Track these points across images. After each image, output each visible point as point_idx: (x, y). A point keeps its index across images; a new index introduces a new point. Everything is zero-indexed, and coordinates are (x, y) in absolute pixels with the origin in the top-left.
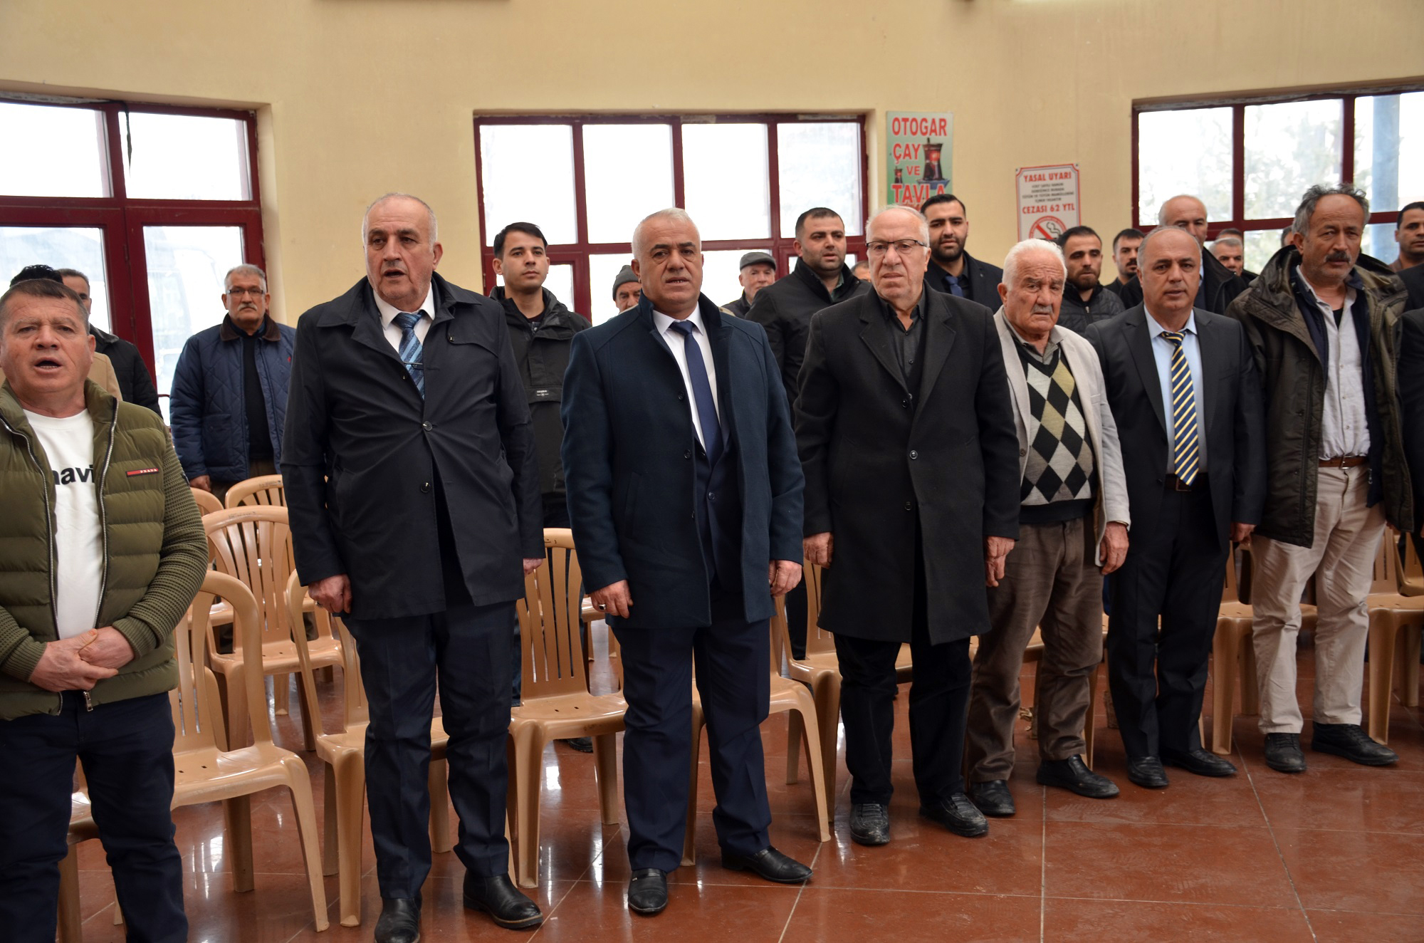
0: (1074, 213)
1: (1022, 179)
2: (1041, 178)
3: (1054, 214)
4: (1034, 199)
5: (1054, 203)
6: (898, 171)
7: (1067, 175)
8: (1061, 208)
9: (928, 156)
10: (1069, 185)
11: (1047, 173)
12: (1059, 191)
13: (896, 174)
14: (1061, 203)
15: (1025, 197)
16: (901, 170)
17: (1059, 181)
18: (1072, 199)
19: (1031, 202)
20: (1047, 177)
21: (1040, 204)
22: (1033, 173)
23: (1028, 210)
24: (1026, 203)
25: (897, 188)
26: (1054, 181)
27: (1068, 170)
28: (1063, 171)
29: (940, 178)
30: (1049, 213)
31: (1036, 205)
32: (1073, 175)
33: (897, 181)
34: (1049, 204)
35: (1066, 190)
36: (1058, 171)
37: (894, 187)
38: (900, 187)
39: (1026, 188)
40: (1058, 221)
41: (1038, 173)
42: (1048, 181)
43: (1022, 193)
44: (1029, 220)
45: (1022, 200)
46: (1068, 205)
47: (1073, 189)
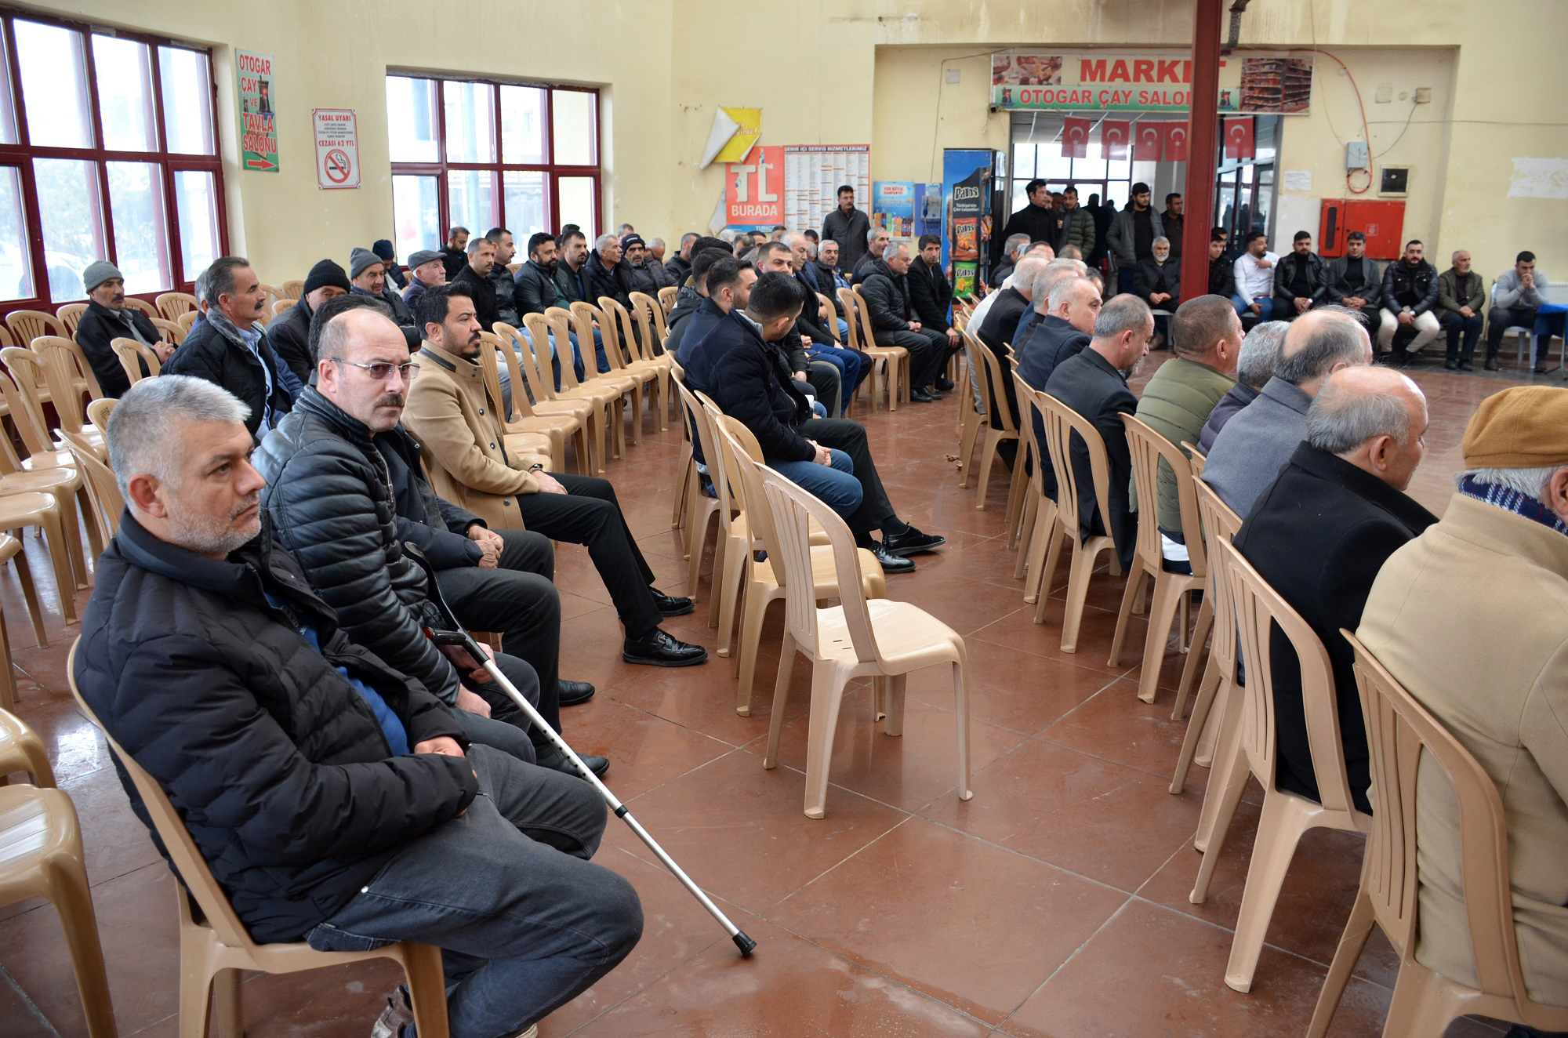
0: (354, 148)
1: (317, 118)
2: (330, 118)
3: (341, 148)
4: (326, 135)
5: (341, 139)
6: (245, 101)
7: (347, 118)
8: (345, 143)
9: (261, 92)
10: (350, 126)
11: (334, 114)
12: (343, 132)
13: (245, 104)
14: (345, 140)
15: (320, 132)
16: (247, 102)
17: (343, 122)
18: (351, 137)
19: (324, 137)
20: (334, 118)
21: (331, 139)
22: (324, 114)
23: (323, 143)
24: (321, 137)
25: (245, 116)
26: (339, 122)
27: (349, 114)
28: (346, 114)
29: (269, 111)
30: (337, 147)
31: (328, 139)
32: (352, 118)
33: (247, 110)
34: (337, 140)
35: (348, 130)
36: (342, 114)
39: (321, 125)
40: (344, 153)
41: (328, 114)
42: (335, 122)
43: (318, 130)
44: (324, 151)
45: (318, 135)
46: (349, 142)
47: (353, 130)
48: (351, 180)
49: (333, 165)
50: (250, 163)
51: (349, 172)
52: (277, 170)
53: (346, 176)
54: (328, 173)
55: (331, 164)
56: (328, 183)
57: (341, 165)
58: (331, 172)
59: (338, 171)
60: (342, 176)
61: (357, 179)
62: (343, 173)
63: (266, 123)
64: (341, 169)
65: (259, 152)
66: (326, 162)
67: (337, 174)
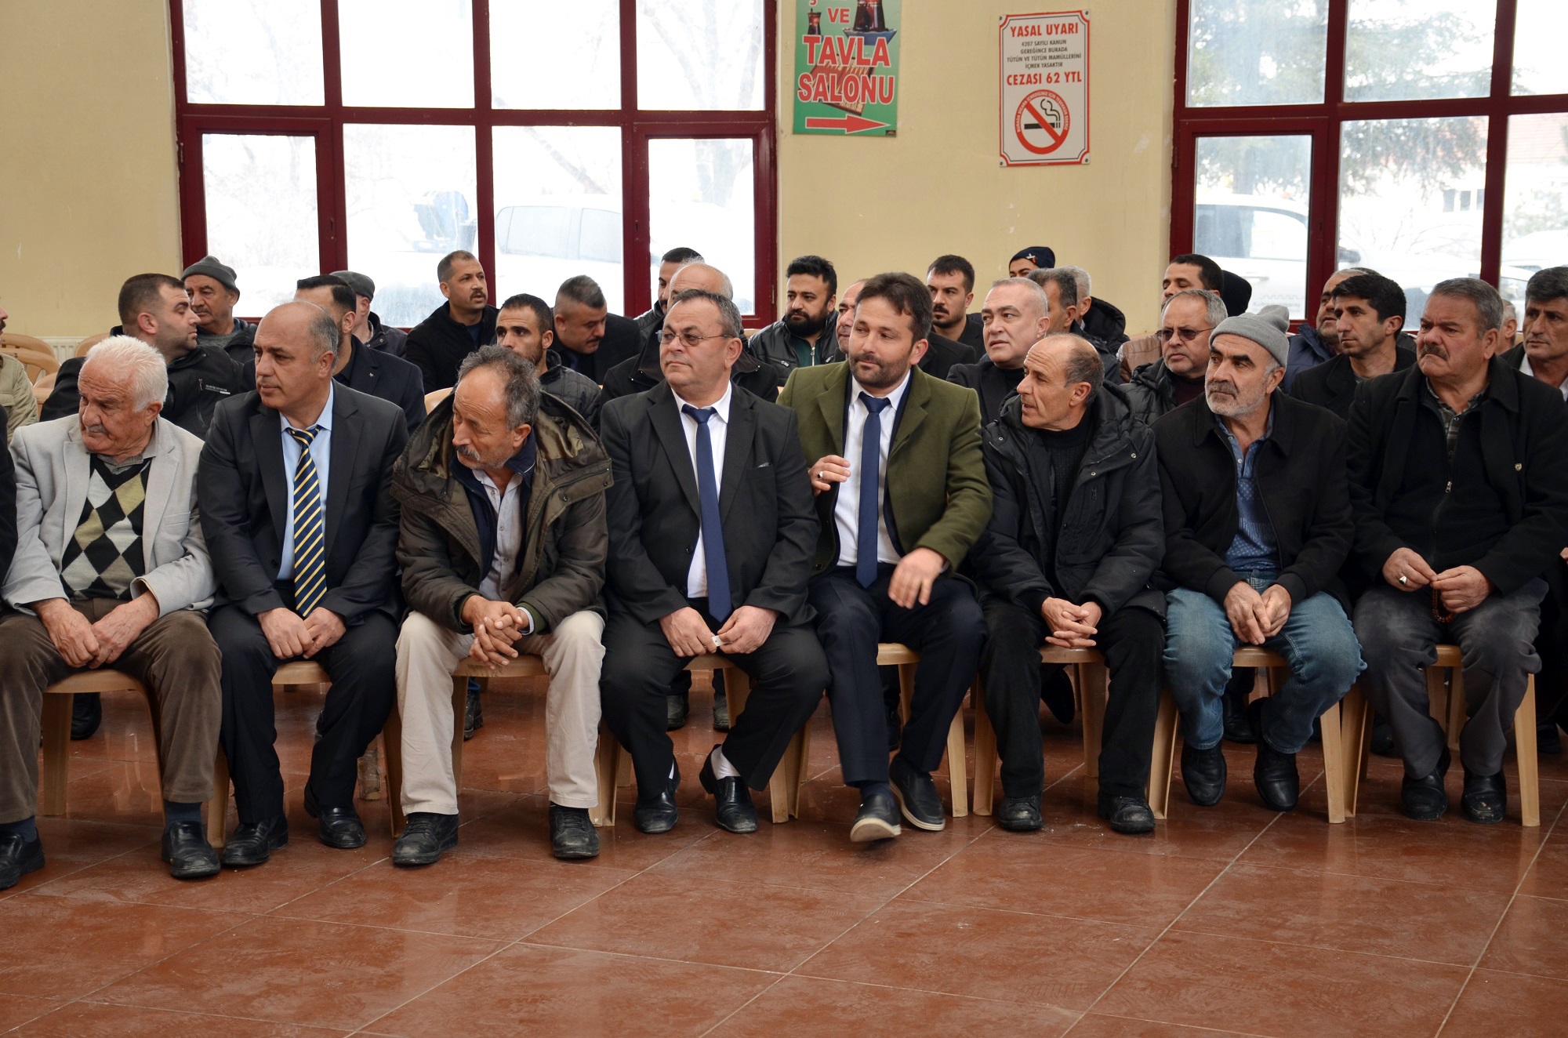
0: (1080, 87)
1: (1008, 32)
2: (1035, 31)
3: (1052, 87)
4: (1024, 63)
5: (1053, 70)
6: (814, 16)
7: (1071, 29)
8: (1062, 78)
10: (1075, 43)
11: (1043, 23)
12: (1059, 53)
13: (811, 20)
14: (1061, 71)
15: (1010, 60)
16: (819, 15)
17: (1060, 37)
18: (1078, 65)
19: (1019, 69)
20: (1043, 30)
21: (1032, 71)
22: (1023, 23)
23: (1014, 80)
24: (1011, 69)
25: (812, 41)
26: (1054, 37)
27: (1074, 20)
28: (1067, 21)
30: (1044, 85)
31: (1026, 72)
32: (1081, 27)
33: (812, 30)
34: (1044, 72)
35: (1070, 52)
36: (1060, 21)
37: (806, 39)
38: (817, 40)
39: (1014, 45)
40: (1057, 97)
41: (1030, 23)
42: (1045, 37)
43: (1006, 55)
44: (1015, 95)
45: (1007, 64)
46: (1072, 76)
47: (1081, 49)
48: (1070, 148)
49: (1034, 121)
50: (811, 123)
51: (1065, 133)
52: (891, 133)
53: (1059, 140)
54: (1020, 136)
55: (1028, 118)
56: (1019, 153)
57: (1050, 120)
58: (1028, 135)
59: (1042, 132)
60: (1051, 141)
61: (1081, 146)
62: (1053, 135)
63: (869, 52)
64: (1050, 128)
65: (843, 102)
66: (1018, 115)
67: (1040, 138)
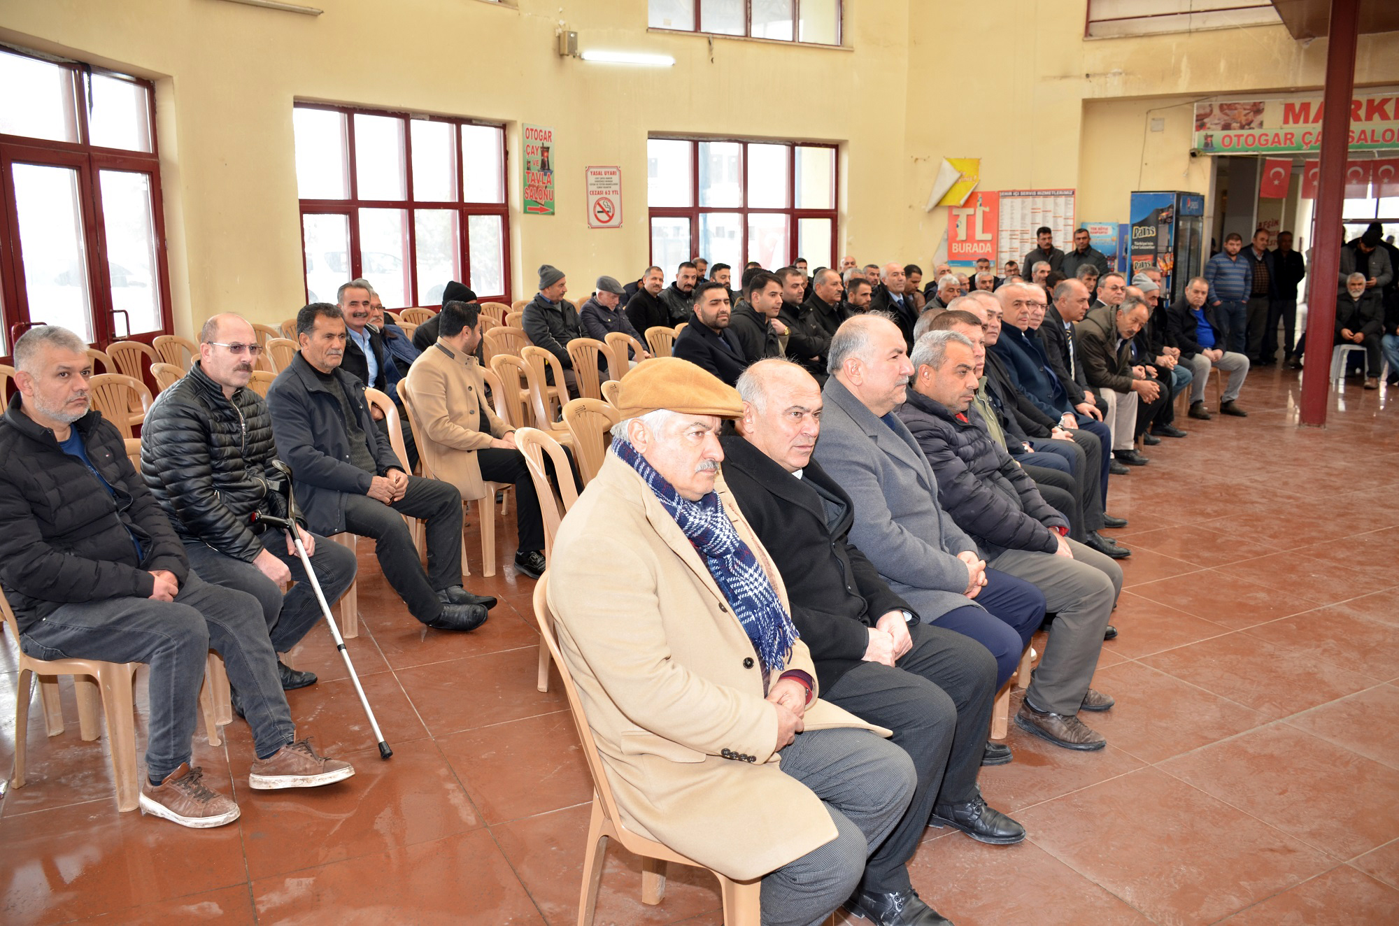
0: (618, 196)
1: (589, 173)
2: (600, 173)
3: (607, 196)
4: (596, 186)
5: (607, 190)
6: (528, 162)
7: (614, 173)
8: (611, 193)
9: (543, 155)
10: (615, 179)
11: (603, 170)
12: (610, 183)
13: (527, 164)
14: (611, 190)
15: (591, 184)
16: (530, 162)
17: (610, 176)
18: (617, 188)
19: (594, 188)
20: (603, 173)
21: (600, 190)
22: (595, 170)
23: (593, 193)
24: (591, 188)
25: (528, 173)
26: (607, 176)
27: (615, 170)
28: (612, 170)
29: (549, 169)
30: (604, 195)
31: (597, 190)
32: (618, 173)
33: (528, 168)
34: (604, 190)
35: (614, 182)
36: (610, 170)
39: (592, 179)
40: (609, 200)
41: (598, 170)
42: (604, 176)
43: (589, 182)
44: (593, 199)
45: (589, 186)
46: (615, 192)
47: (618, 181)
48: (615, 222)
49: (601, 210)
50: (529, 209)
51: (613, 215)
52: (553, 214)
53: (611, 218)
54: (596, 216)
55: (599, 209)
56: (595, 223)
57: (607, 209)
58: (599, 215)
59: (604, 214)
60: (607, 218)
61: (619, 220)
62: (608, 215)
63: (545, 179)
64: (607, 213)
65: (538, 200)
66: (595, 207)
67: (604, 217)
